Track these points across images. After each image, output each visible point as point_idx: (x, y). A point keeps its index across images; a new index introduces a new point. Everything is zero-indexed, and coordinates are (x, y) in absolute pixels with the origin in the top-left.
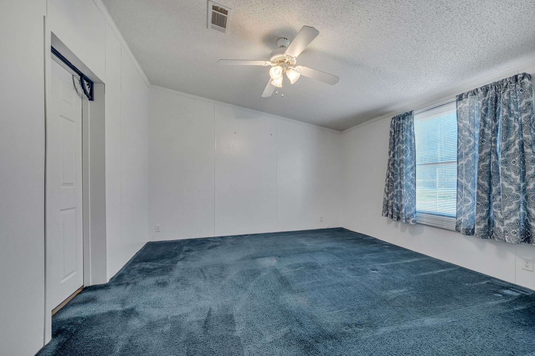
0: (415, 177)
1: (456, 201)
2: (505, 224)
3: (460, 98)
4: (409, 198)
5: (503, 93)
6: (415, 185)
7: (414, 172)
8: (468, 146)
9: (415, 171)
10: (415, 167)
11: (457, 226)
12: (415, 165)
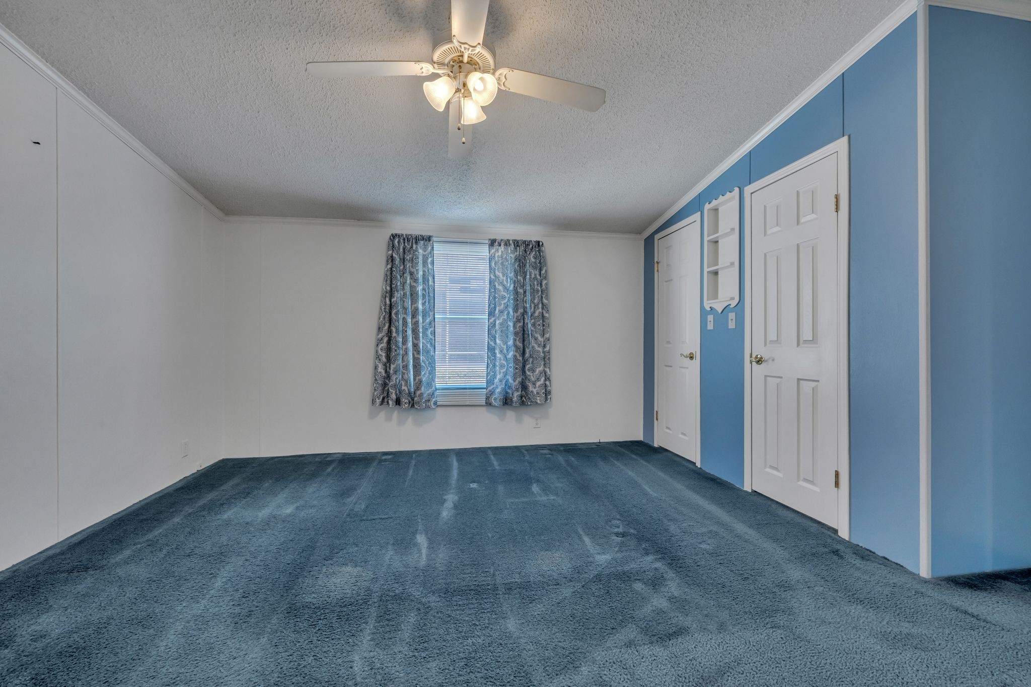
0: (435, 337)
1: (486, 368)
2: (537, 386)
3: (492, 243)
4: (429, 368)
5: (529, 254)
6: (435, 349)
7: (433, 329)
8: (502, 302)
9: (435, 327)
10: (433, 321)
11: (487, 398)
12: (434, 318)
